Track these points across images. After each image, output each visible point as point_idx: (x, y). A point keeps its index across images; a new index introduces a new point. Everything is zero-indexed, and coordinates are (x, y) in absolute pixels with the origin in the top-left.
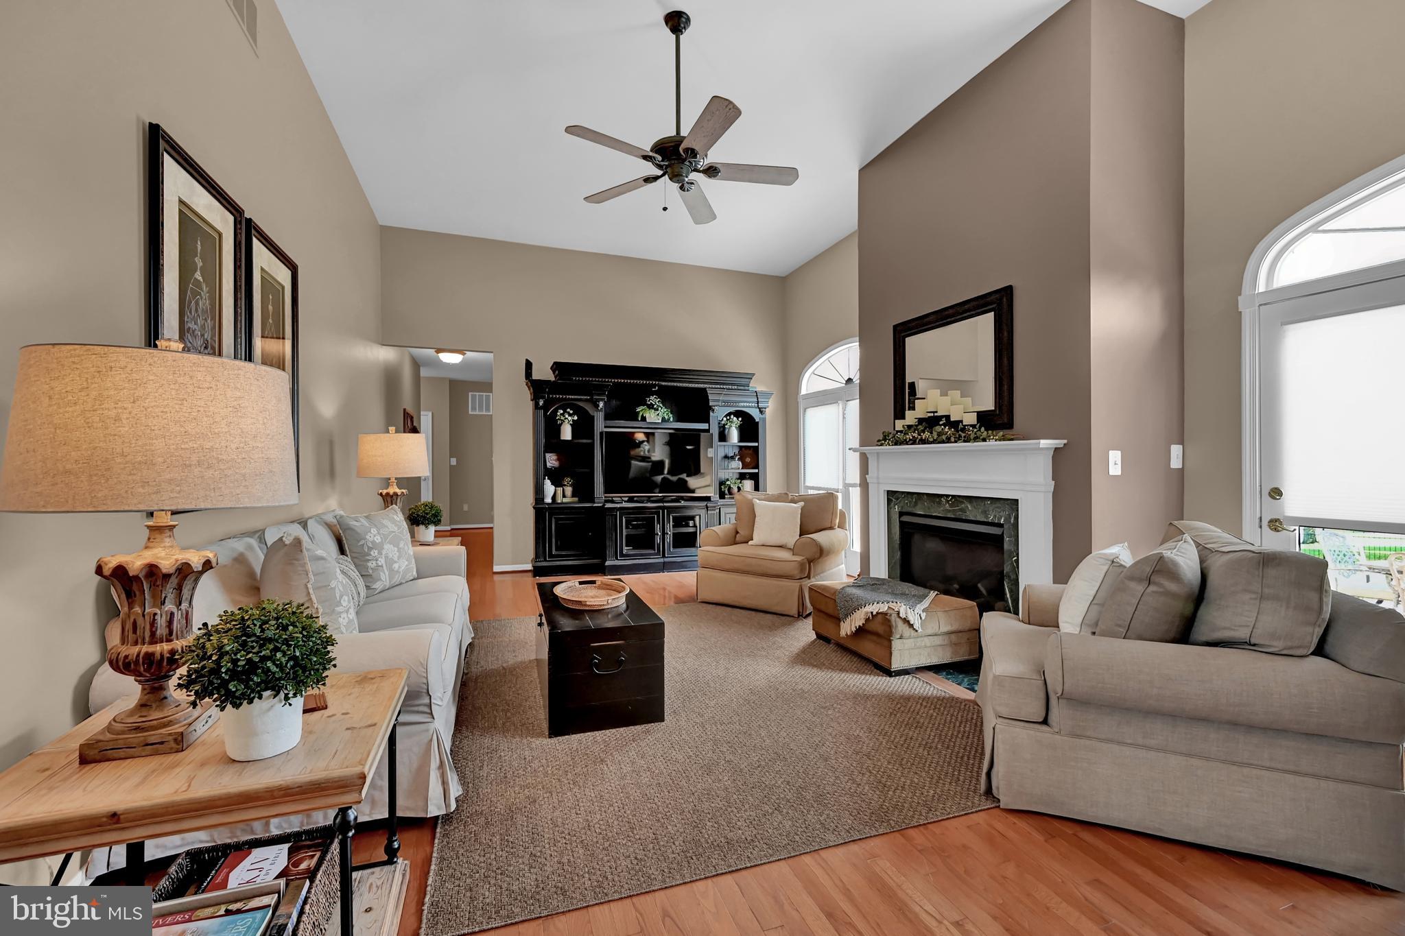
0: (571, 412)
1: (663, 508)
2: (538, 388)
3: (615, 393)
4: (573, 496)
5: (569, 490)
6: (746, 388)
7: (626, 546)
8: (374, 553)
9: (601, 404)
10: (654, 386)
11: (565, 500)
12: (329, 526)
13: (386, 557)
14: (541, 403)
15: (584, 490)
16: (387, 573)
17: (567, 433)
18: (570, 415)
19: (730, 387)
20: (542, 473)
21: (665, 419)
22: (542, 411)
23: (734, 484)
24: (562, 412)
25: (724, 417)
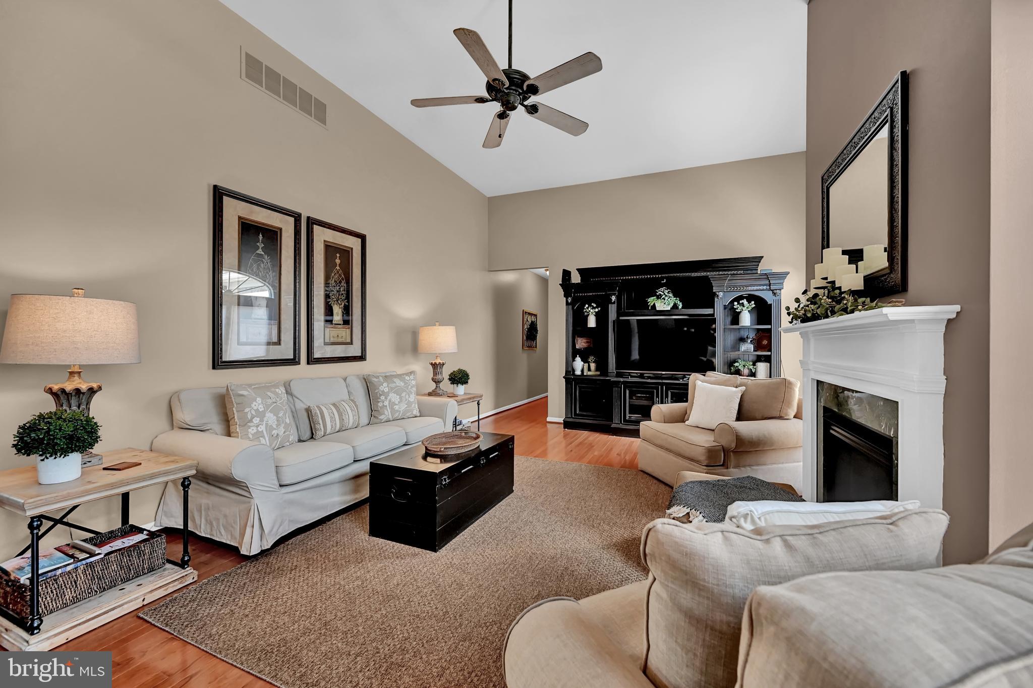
0: (595, 306)
1: (662, 384)
3: (626, 287)
4: (597, 370)
5: (593, 366)
6: (754, 271)
7: (629, 413)
8: (383, 398)
9: (614, 298)
10: (662, 278)
11: (590, 373)
13: (390, 401)
14: (570, 300)
15: (602, 366)
16: (389, 411)
17: (592, 322)
18: (594, 308)
19: (735, 272)
20: (574, 352)
21: (675, 306)
22: (570, 307)
23: (744, 366)
24: (587, 306)
25: (732, 302)
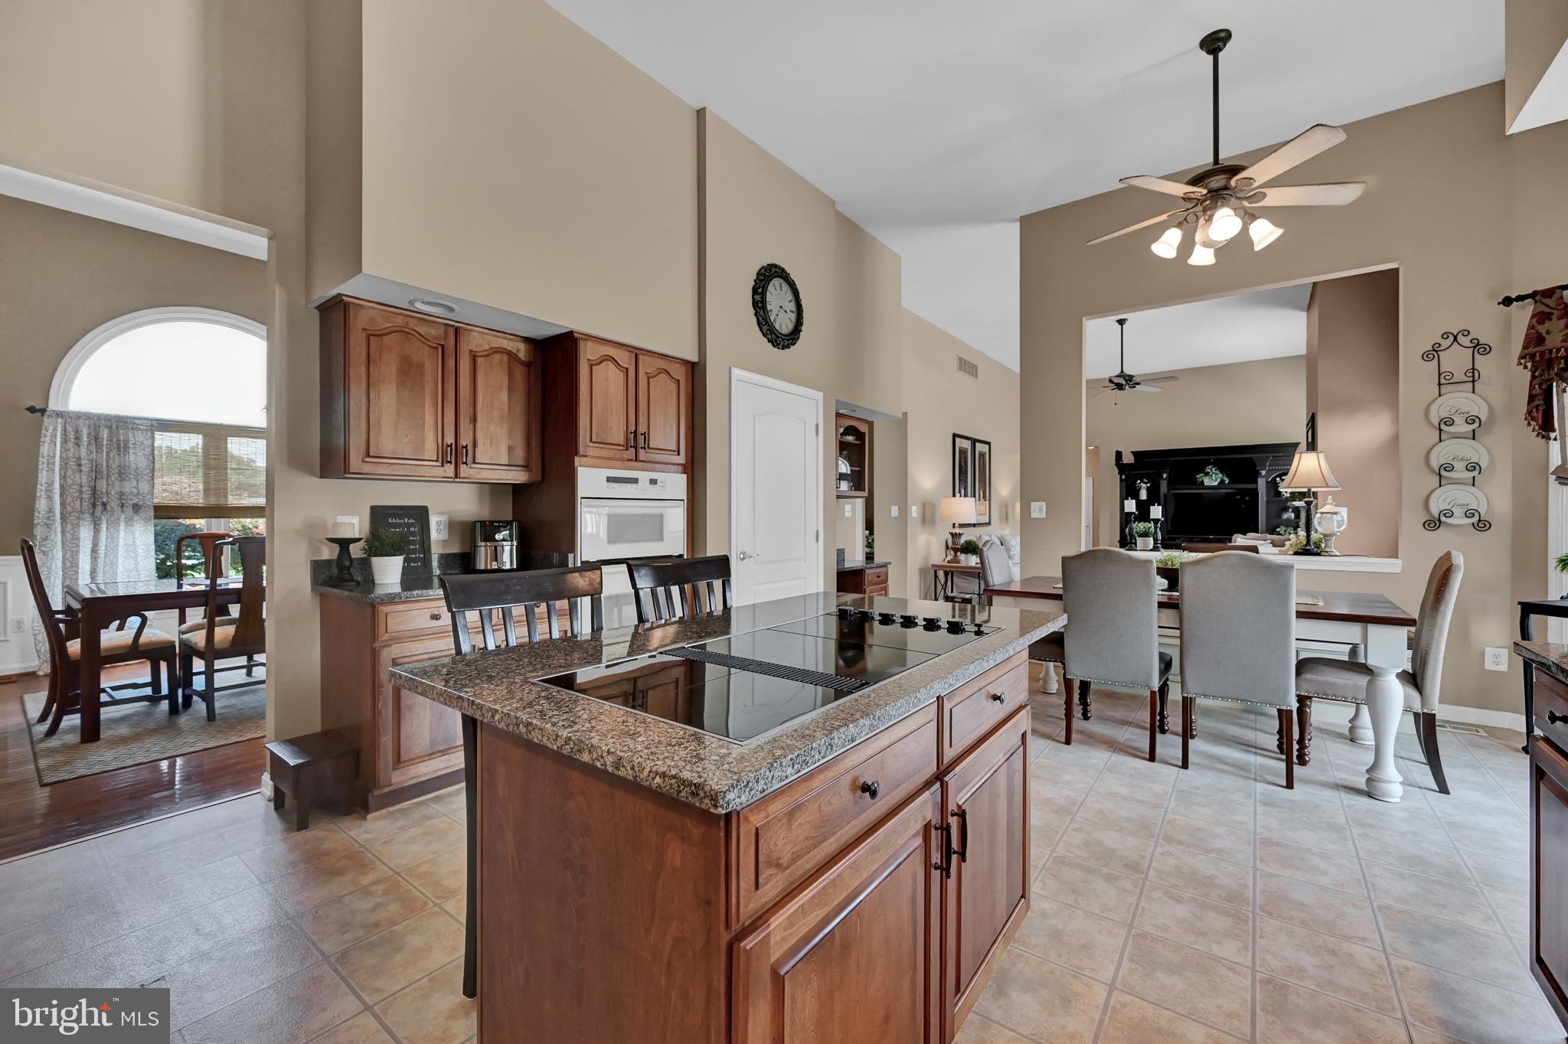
0: (1147, 481)
2: (1121, 467)
3: (1176, 467)
8: (1013, 549)
9: (1165, 476)
10: (1211, 460)
12: (999, 538)
14: (1123, 477)
17: (1143, 495)
18: (1145, 483)
21: (1222, 481)
22: (1124, 483)
23: (1285, 531)
24: (1139, 481)
25: (1275, 477)
